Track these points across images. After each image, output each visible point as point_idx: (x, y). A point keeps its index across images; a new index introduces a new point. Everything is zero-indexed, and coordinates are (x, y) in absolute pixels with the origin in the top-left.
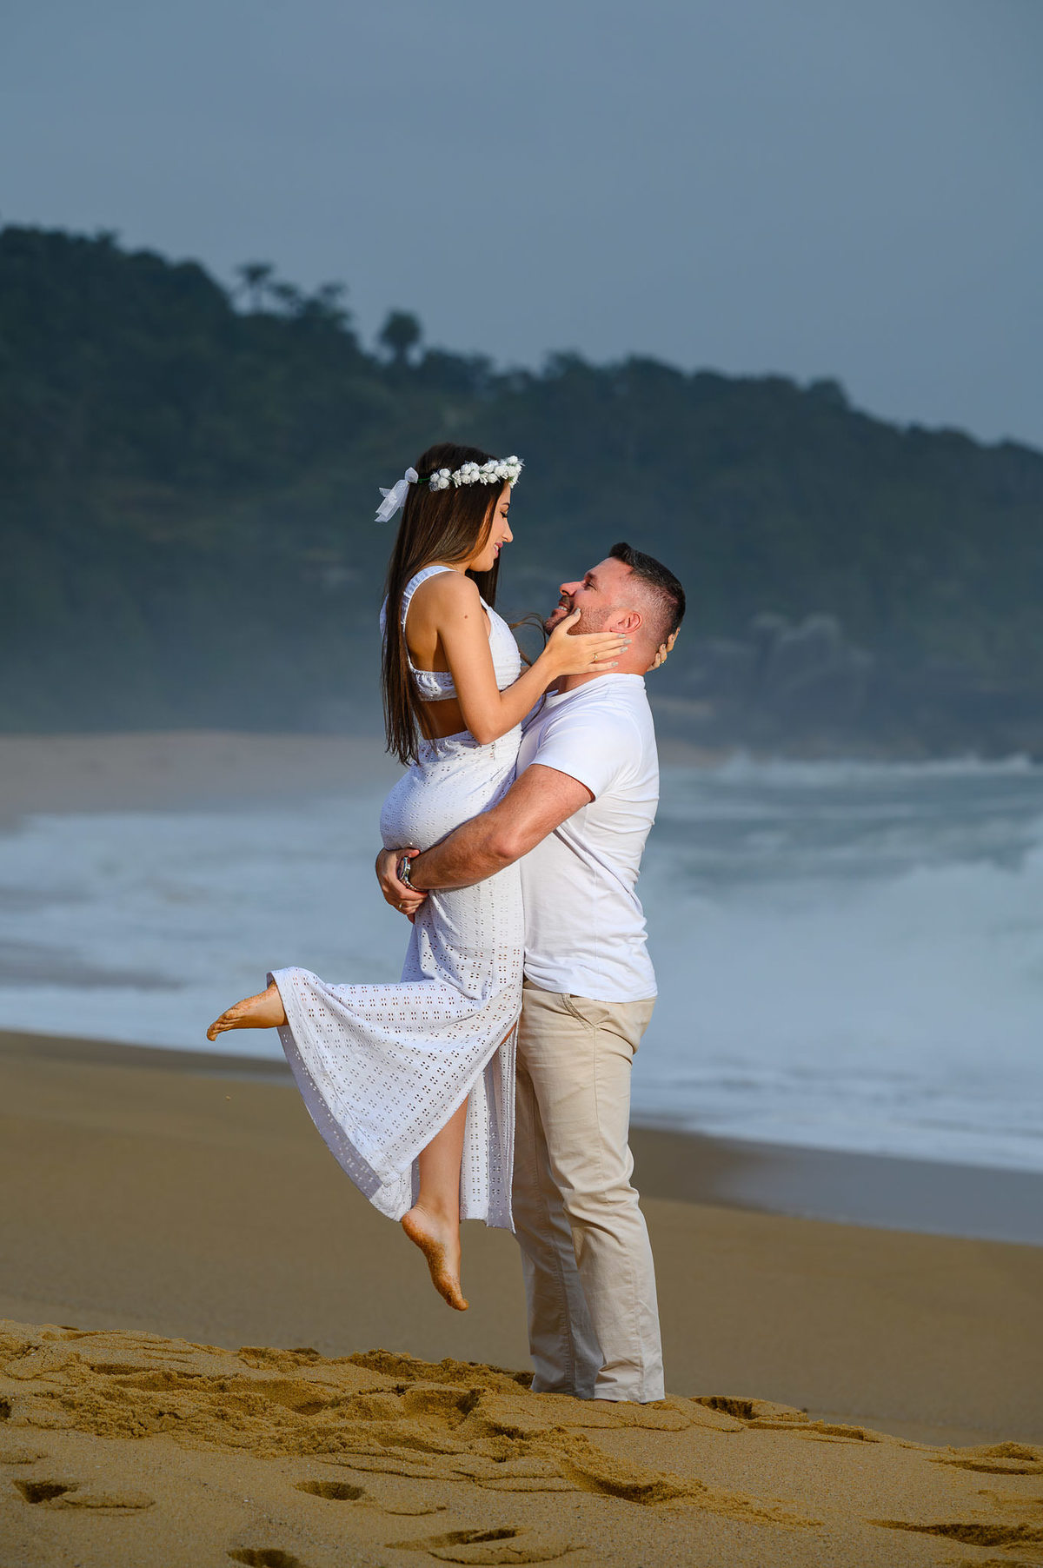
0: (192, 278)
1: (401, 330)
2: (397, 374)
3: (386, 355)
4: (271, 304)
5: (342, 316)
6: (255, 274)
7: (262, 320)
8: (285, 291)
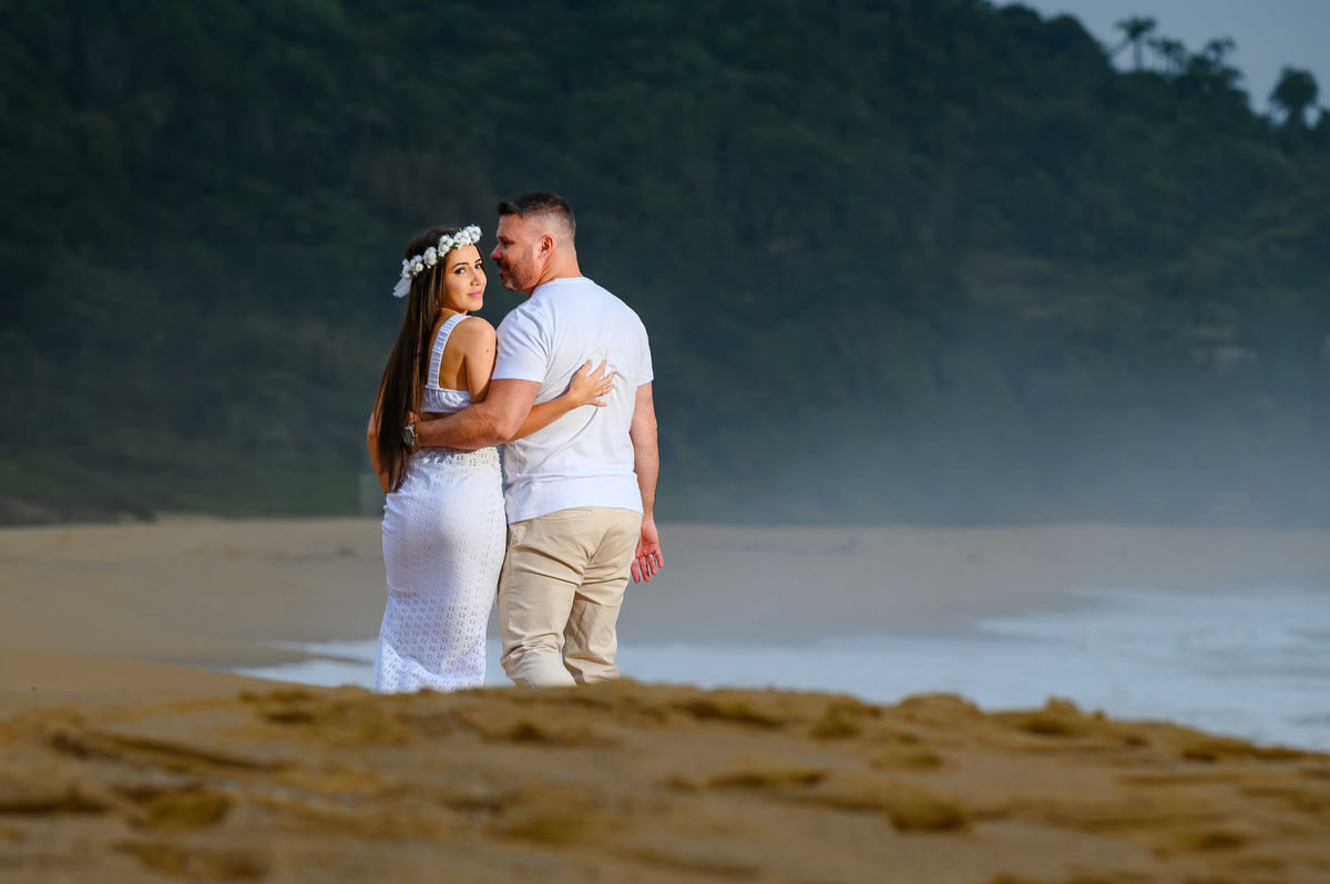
0: (1068, 32)
1: (1296, 88)
2: (1293, 137)
3: (1280, 116)
4: (1154, 61)
5: (1233, 74)
6: (1137, 29)
7: (1145, 79)
8: (1169, 48)
